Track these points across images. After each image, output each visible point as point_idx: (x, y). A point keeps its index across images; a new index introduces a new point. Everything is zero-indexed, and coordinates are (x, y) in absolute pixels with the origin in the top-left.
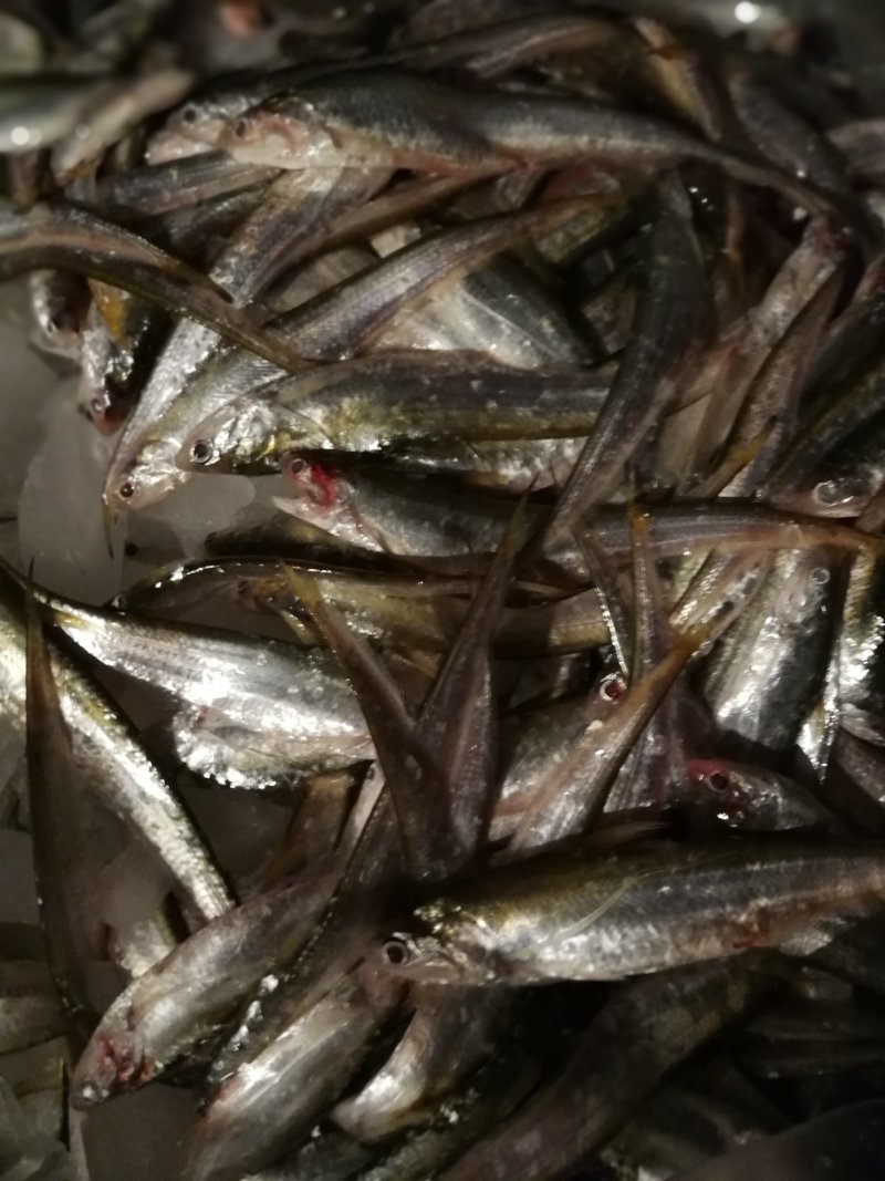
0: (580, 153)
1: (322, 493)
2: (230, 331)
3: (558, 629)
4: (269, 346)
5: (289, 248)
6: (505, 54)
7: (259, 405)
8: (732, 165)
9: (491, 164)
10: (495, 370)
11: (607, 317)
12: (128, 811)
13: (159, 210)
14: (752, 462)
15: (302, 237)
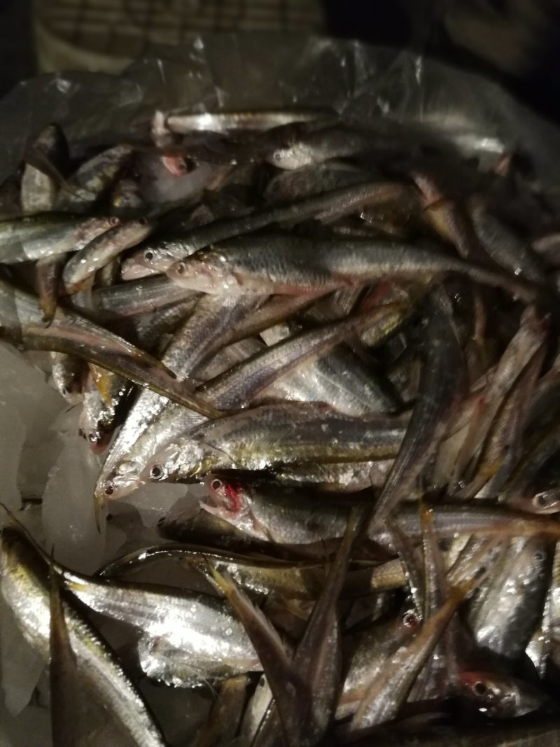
0: (385, 275)
1: (232, 503)
2: (175, 396)
3: (376, 577)
4: (198, 404)
5: (210, 343)
6: (338, 210)
7: (192, 444)
8: (476, 274)
9: (331, 285)
10: (336, 417)
11: (403, 379)
12: (110, 705)
13: (130, 313)
14: (494, 476)
15: (219, 335)
